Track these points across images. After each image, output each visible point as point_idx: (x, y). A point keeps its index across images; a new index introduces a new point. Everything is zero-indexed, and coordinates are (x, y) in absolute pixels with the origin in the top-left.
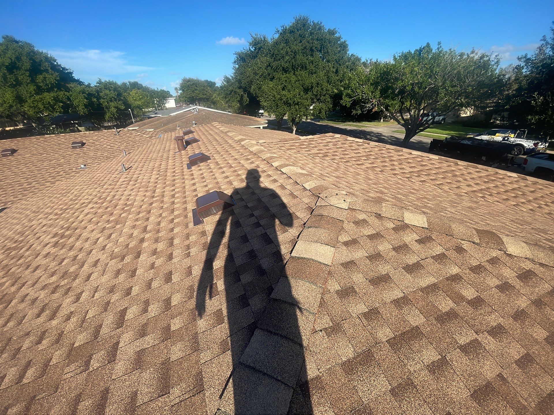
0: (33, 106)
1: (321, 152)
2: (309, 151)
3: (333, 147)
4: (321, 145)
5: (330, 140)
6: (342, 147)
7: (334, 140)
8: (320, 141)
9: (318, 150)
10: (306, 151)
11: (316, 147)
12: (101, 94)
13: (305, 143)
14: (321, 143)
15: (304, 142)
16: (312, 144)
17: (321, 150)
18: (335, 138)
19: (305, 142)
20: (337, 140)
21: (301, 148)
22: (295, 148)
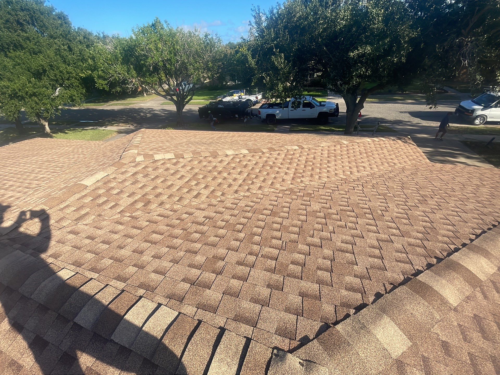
1: (136, 198)
2: (116, 205)
3: (145, 180)
4: (127, 184)
5: (135, 170)
6: (157, 177)
7: (140, 168)
8: (122, 177)
9: (128, 196)
10: (111, 208)
11: (122, 191)
13: (101, 191)
14: (125, 180)
15: (96, 189)
16: (113, 188)
17: (133, 193)
18: (139, 164)
19: (99, 188)
20: (143, 166)
21: (99, 205)
22: (88, 210)
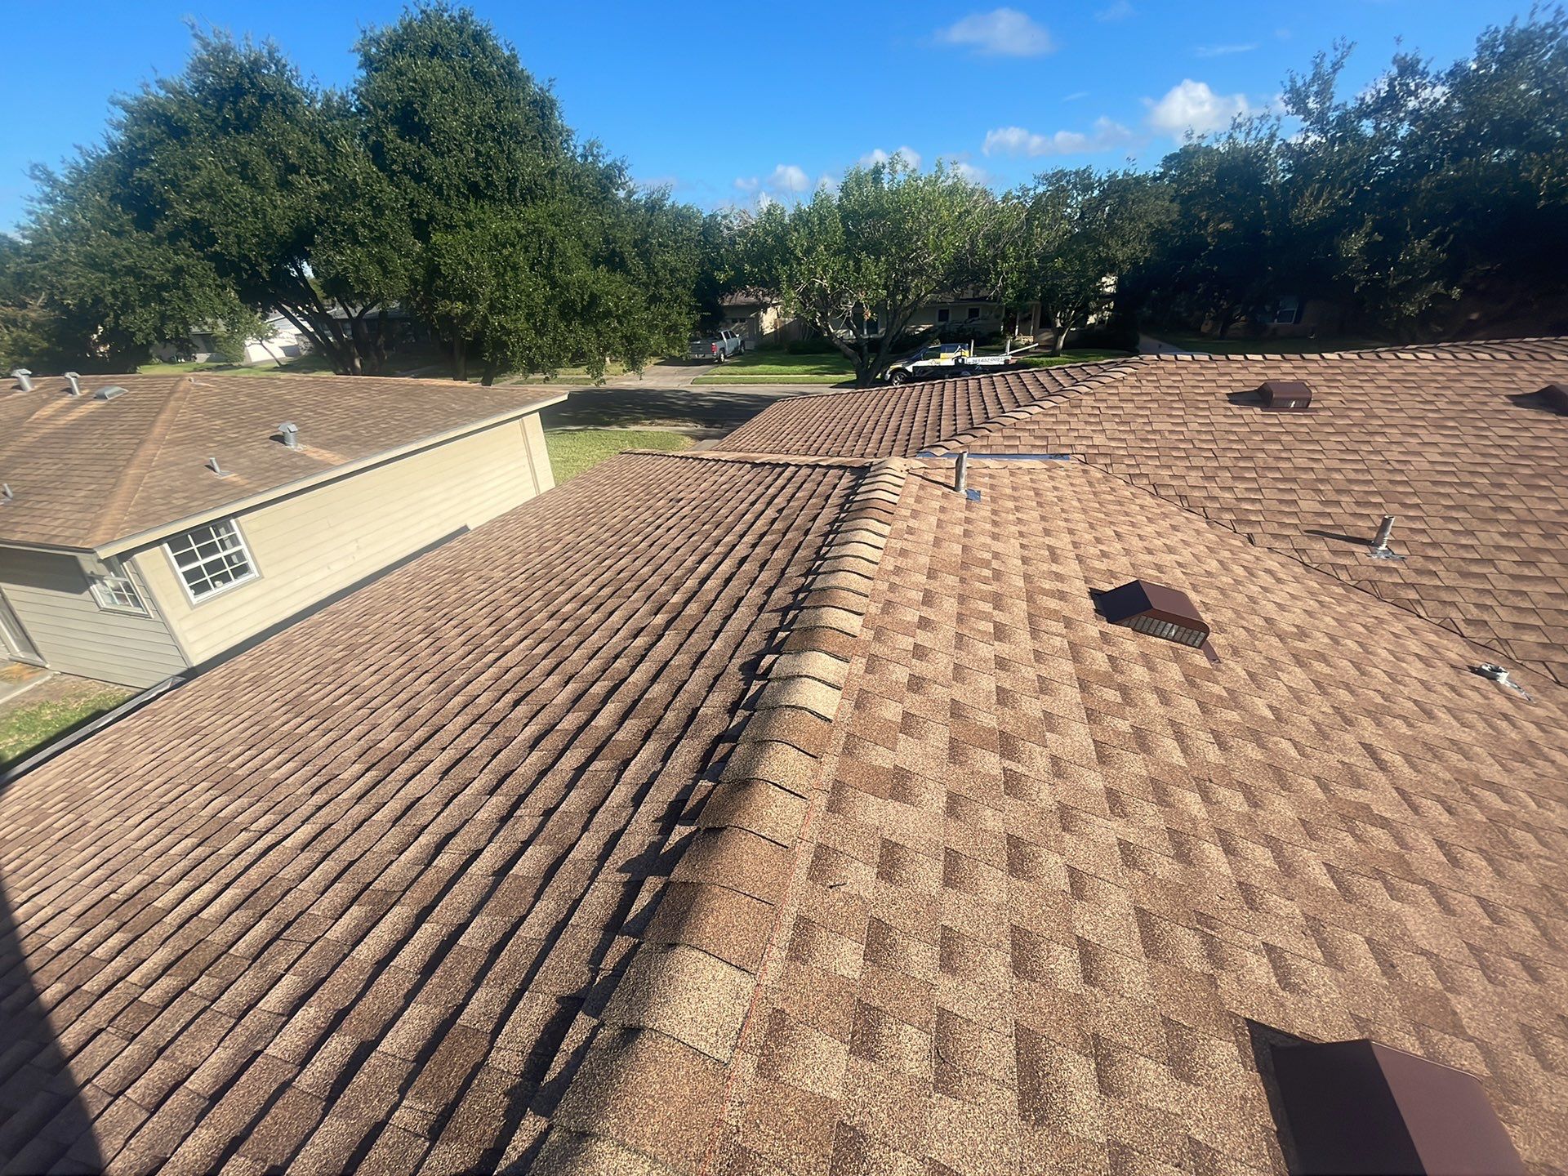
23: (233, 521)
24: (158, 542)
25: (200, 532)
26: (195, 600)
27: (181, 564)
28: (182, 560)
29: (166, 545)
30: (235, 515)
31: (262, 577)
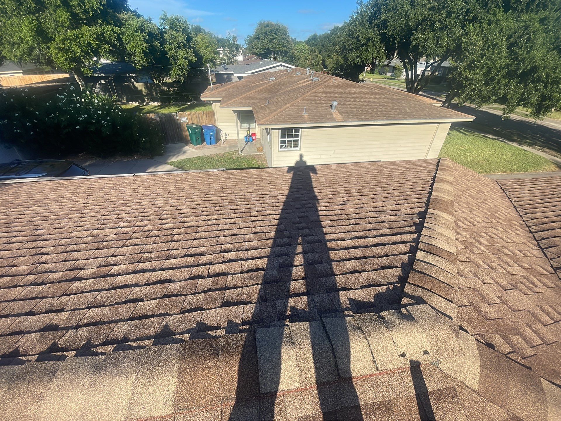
0: (64, 48)
12: (166, 36)
23: (300, 130)
24: (278, 129)
25: (290, 130)
26: (280, 149)
27: (281, 138)
28: (283, 137)
29: (280, 131)
30: (302, 128)
31: (300, 150)
